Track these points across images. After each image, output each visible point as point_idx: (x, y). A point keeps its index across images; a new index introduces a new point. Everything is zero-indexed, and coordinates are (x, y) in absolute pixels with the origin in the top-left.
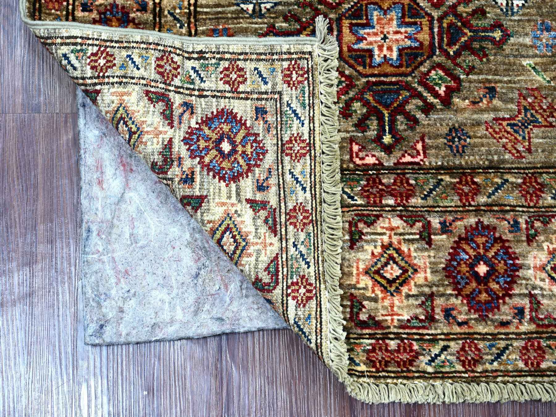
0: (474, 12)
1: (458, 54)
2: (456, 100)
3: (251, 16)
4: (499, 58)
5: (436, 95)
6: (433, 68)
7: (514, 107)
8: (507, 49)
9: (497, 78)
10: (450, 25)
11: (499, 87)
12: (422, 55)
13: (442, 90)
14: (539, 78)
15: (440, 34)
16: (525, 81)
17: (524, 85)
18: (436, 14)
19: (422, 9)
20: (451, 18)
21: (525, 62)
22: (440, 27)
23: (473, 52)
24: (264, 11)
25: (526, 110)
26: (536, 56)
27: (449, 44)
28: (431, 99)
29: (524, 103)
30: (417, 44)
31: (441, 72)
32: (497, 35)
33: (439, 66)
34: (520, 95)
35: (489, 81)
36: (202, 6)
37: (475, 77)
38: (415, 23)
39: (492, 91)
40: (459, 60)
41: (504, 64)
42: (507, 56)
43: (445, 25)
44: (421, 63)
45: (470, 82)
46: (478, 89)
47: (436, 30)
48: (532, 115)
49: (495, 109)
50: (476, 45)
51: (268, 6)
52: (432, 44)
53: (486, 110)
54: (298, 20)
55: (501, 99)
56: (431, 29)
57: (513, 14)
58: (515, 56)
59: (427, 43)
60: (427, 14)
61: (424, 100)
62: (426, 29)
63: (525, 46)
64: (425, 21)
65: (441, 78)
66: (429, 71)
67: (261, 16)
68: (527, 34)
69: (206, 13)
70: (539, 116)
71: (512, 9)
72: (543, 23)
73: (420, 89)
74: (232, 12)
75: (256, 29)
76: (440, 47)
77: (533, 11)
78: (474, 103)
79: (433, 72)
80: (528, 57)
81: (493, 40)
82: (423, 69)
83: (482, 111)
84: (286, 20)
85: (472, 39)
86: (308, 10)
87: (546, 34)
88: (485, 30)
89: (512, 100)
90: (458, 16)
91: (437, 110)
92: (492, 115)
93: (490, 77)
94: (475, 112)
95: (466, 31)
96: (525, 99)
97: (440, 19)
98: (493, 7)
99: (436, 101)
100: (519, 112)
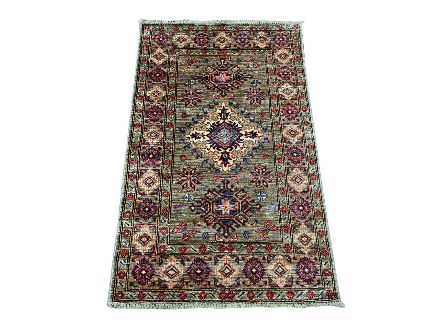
0: (251, 201)
1: (247, 212)
2: (246, 224)
3: (187, 202)
4: (259, 213)
5: (241, 222)
6: (240, 215)
7: (263, 225)
8: (261, 210)
9: (258, 218)
10: (245, 204)
11: (259, 220)
12: (236, 212)
13: (242, 221)
14: (271, 218)
15: (242, 207)
16: (267, 219)
17: (266, 220)
18: (240, 201)
19: (236, 200)
20: (245, 202)
21: (266, 214)
22: (242, 205)
23: (251, 211)
24: (191, 200)
25: (267, 226)
26: (270, 212)
27: (244, 209)
28: (239, 223)
29: (266, 224)
30: (235, 209)
31: (242, 217)
32: (258, 207)
33: (241, 215)
34: (265, 222)
35: (256, 219)
36: (173, 199)
37: (252, 218)
38: (234, 204)
39: (257, 222)
40: (247, 213)
41: (260, 214)
42: (261, 212)
43: (243, 204)
44: (236, 214)
45: (250, 219)
46: (253, 221)
47: (240, 205)
48: (269, 228)
49: (258, 226)
50: (252, 210)
51: (192, 199)
52: (239, 209)
53: (255, 226)
54: (201, 203)
55: (259, 223)
56: (239, 205)
57: (262, 201)
58: (263, 212)
59: (238, 209)
60: (238, 201)
61: (237, 224)
62: (238, 205)
63: (266, 209)
64: (237, 203)
65: (242, 218)
66: (238, 216)
67: (190, 201)
68: (267, 206)
69: (174, 201)
70: (271, 228)
71: (262, 200)
72: (271, 203)
73: (236, 221)
74: (182, 201)
75: (189, 205)
76: (242, 210)
77: (269, 200)
78: (251, 224)
79: (240, 216)
80: (267, 212)
81: (257, 208)
82: (237, 216)
83: (254, 227)
84: (197, 202)
85: (251, 208)
86: (204, 200)
87: (272, 206)
88: (254, 206)
89: (262, 224)
90: (246, 202)
91: (241, 227)
92: (257, 228)
93: (256, 218)
94: (252, 227)
95: (249, 206)
96: (266, 223)
97: (242, 203)
98: (257, 199)
99: (240, 224)
100: (265, 227)
